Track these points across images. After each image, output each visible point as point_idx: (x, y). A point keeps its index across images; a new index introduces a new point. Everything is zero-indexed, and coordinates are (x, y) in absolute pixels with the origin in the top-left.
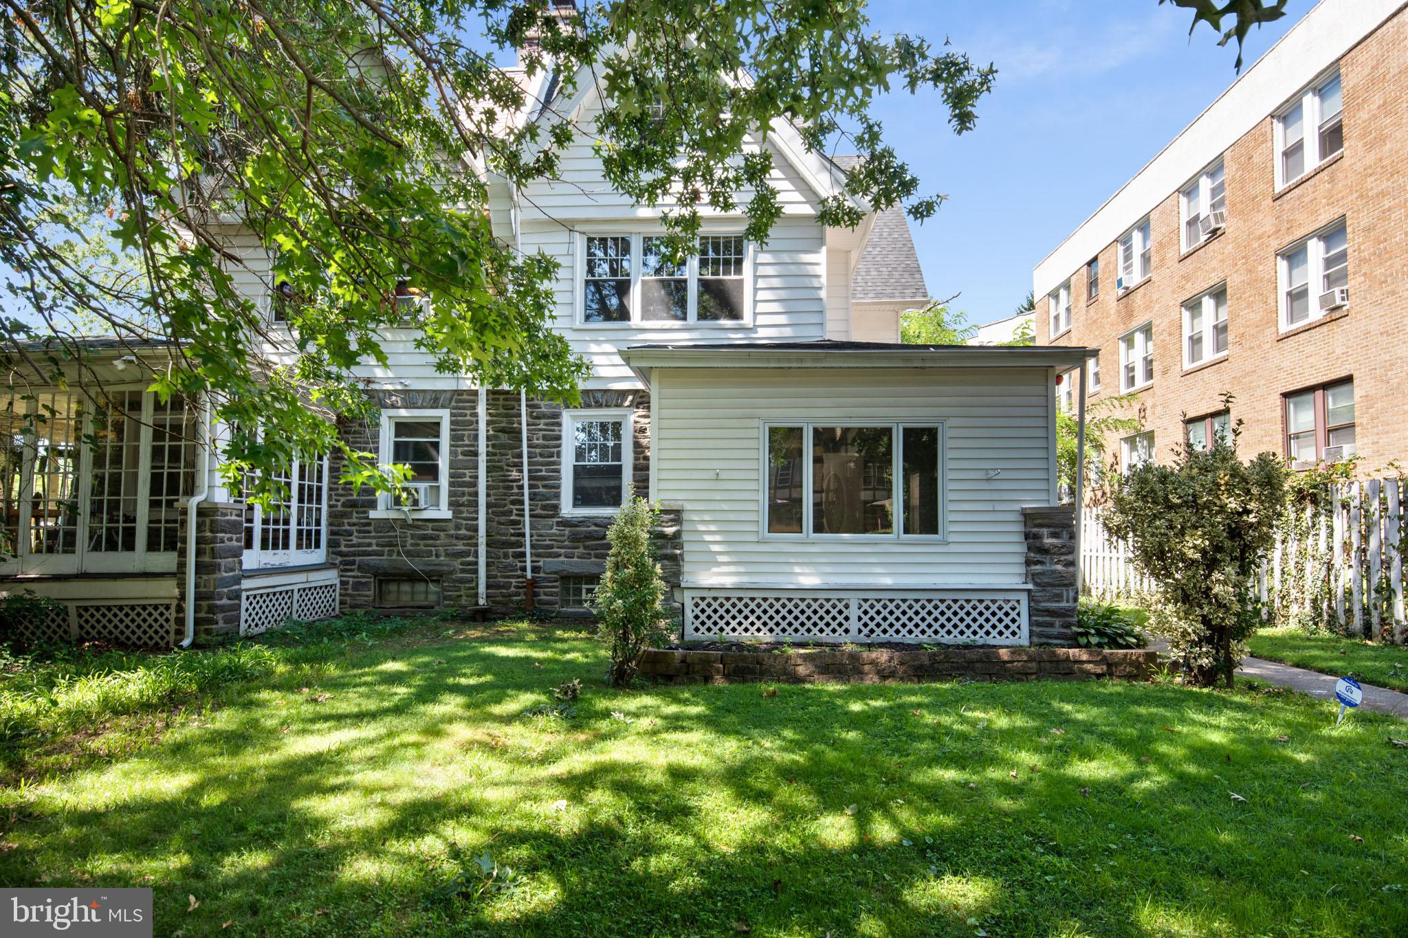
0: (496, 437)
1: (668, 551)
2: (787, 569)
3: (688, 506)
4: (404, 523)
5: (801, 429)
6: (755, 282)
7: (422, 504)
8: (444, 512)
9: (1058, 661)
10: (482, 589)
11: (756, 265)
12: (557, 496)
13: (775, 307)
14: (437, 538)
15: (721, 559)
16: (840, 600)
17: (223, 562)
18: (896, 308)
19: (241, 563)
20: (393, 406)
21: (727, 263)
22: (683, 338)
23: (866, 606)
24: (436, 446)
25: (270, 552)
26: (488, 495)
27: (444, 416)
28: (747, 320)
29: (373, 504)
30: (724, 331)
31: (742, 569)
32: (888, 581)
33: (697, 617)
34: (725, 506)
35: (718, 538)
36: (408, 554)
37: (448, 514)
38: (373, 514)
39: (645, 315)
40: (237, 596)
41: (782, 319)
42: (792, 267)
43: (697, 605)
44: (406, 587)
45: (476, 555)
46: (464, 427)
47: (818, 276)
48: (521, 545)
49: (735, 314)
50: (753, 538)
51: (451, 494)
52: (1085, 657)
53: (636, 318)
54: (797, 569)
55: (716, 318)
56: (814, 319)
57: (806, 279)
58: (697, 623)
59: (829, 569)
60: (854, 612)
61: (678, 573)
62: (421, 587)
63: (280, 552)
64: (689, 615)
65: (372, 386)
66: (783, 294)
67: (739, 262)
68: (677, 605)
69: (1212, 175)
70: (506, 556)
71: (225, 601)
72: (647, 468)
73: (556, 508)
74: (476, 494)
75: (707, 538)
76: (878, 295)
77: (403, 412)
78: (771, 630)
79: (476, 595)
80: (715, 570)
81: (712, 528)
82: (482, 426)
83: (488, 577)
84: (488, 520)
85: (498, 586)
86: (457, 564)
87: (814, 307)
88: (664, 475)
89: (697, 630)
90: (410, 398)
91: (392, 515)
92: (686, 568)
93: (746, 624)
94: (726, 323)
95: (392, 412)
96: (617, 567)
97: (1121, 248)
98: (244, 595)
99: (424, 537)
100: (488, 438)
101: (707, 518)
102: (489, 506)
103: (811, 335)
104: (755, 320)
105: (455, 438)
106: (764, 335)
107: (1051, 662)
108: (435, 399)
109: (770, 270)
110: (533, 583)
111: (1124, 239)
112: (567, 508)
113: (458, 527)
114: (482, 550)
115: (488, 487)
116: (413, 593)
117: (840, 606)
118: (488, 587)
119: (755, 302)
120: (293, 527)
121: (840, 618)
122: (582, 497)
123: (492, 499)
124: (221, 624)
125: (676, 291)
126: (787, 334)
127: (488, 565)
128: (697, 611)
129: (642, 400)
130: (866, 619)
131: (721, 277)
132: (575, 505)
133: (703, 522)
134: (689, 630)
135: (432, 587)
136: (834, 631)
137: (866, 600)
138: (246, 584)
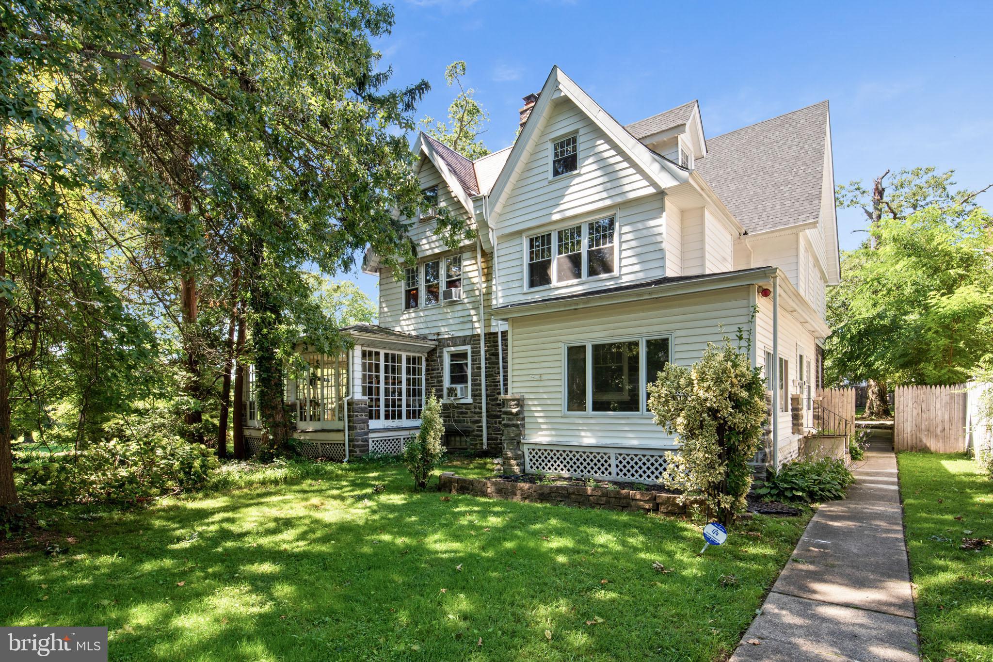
0: (490, 358)
1: (515, 422)
2: (577, 433)
3: (526, 396)
4: (453, 406)
5: (584, 347)
6: (620, 246)
7: (459, 396)
8: (469, 400)
9: (620, 498)
10: (485, 441)
11: (621, 235)
13: (634, 260)
14: (466, 413)
15: (544, 427)
16: (605, 454)
17: (358, 426)
18: (794, 231)
19: (368, 426)
20: (449, 346)
21: (604, 236)
22: (579, 289)
23: (620, 458)
24: (466, 364)
25: (390, 421)
26: (487, 390)
27: (468, 348)
28: (616, 273)
29: (442, 396)
30: (604, 281)
31: (553, 433)
32: (635, 443)
33: (531, 460)
34: (545, 396)
35: (541, 414)
36: (454, 421)
37: (471, 401)
38: (442, 401)
39: (560, 279)
40: (367, 441)
41: (637, 268)
42: (644, 231)
43: (531, 453)
44: (458, 439)
45: (482, 422)
46: (476, 353)
47: (660, 234)
49: (608, 269)
50: (559, 414)
51: (473, 390)
52: (638, 497)
53: (554, 283)
54: (583, 434)
55: (598, 274)
56: (658, 264)
57: (653, 238)
58: (532, 464)
59: (600, 434)
60: (613, 462)
61: (520, 435)
63: (396, 421)
64: (527, 459)
65: (440, 337)
66: (639, 250)
67: (611, 235)
68: (520, 452)
70: (496, 423)
71: (360, 443)
74: (481, 390)
75: (536, 414)
76: (774, 226)
77: (453, 349)
78: (569, 470)
79: (482, 444)
80: (540, 433)
81: (539, 408)
82: (483, 353)
83: (488, 434)
84: (487, 404)
85: (492, 439)
86: (474, 427)
87: (658, 255)
88: (515, 379)
89: (532, 467)
90: (454, 341)
91: (448, 402)
92: (525, 432)
93: (555, 465)
94: (604, 276)
95: (448, 349)
98: (370, 441)
99: (462, 413)
100: (486, 359)
101: (536, 403)
102: (487, 396)
103: (657, 275)
104: (620, 271)
105: (473, 360)
106: (626, 280)
107: (616, 498)
108: (464, 340)
109: (630, 236)
113: (475, 408)
114: (484, 419)
115: (487, 386)
116: (461, 442)
117: (606, 457)
118: (488, 439)
119: (620, 259)
120: (404, 409)
121: (606, 465)
123: (489, 392)
124: (358, 453)
125: (575, 261)
126: (641, 277)
127: (488, 427)
128: (531, 457)
130: (621, 466)
131: (601, 247)
133: (534, 405)
134: (528, 467)
135: (466, 439)
136: (603, 473)
137: (620, 455)
138: (371, 435)
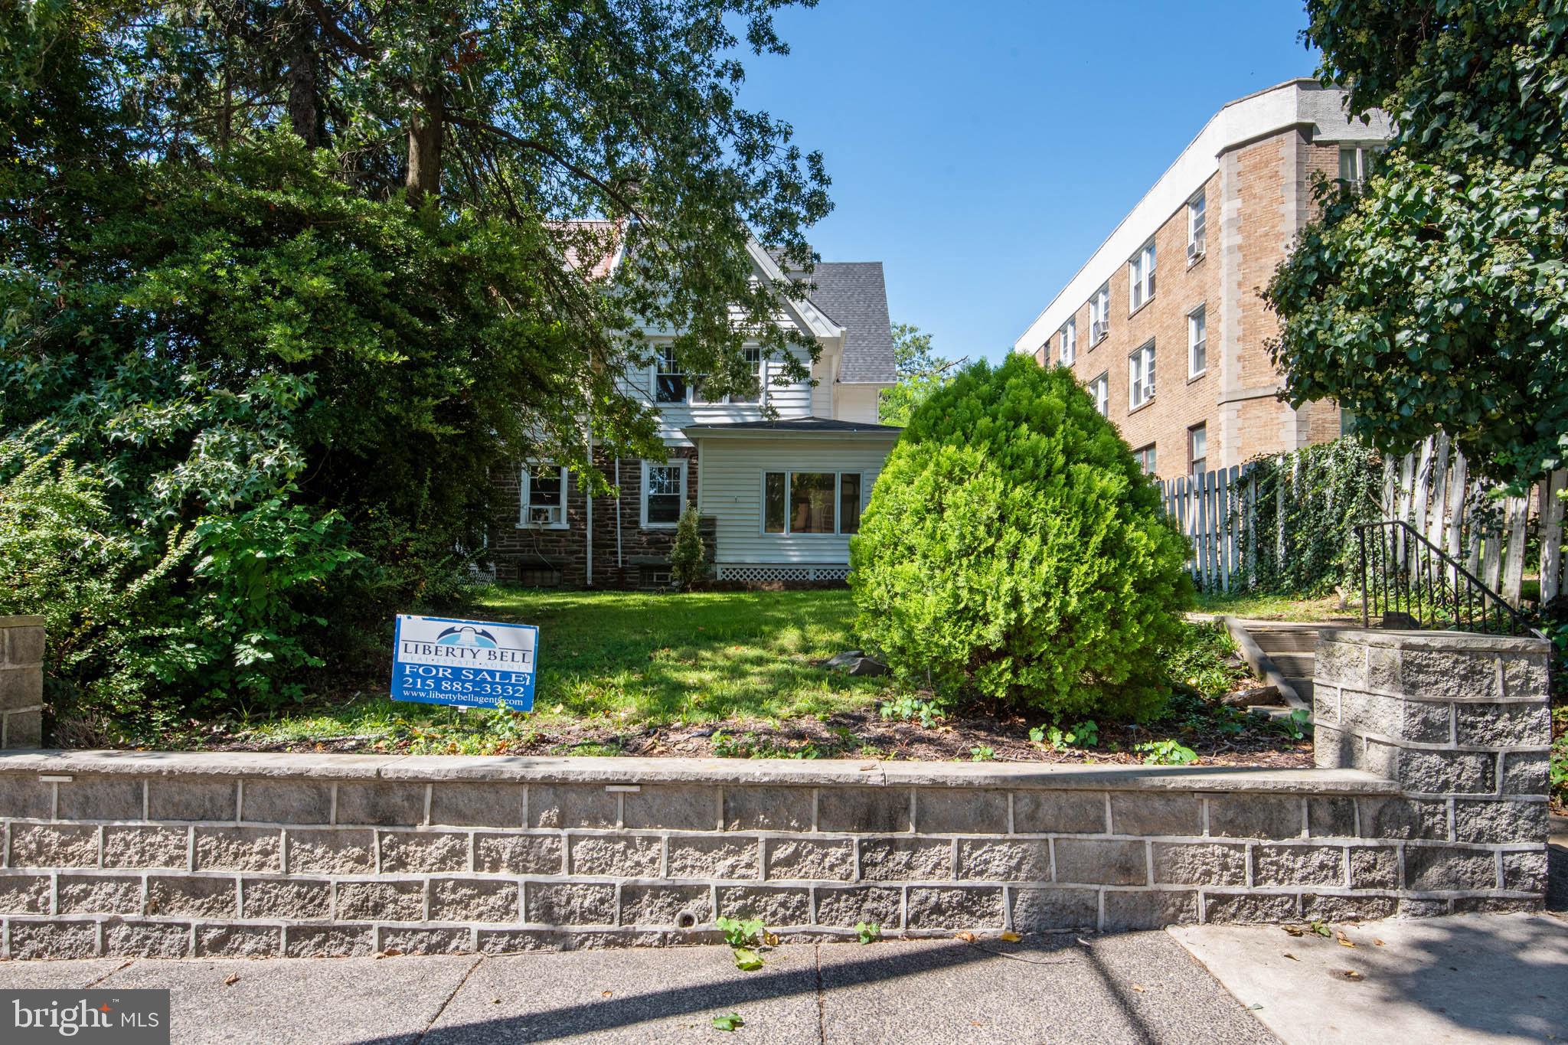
1: (708, 542)
2: (775, 552)
3: (718, 517)
4: (537, 532)
5: (784, 474)
6: (767, 379)
7: (550, 520)
8: (564, 525)
10: (589, 574)
11: (768, 368)
12: (638, 515)
14: (560, 541)
15: (737, 547)
16: (804, 570)
18: (876, 387)
22: (720, 414)
23: (818, 573)
24: (560, 483)
26: (593, 514)
28: (761, 403)
29: (517, 520)
32: (830, 559)
34: (740, 518)
35: (736, 535)
36: (541, 552)
37: (566, 526)
38: (518, 526)
39: (695, 399)
43: (724, 573)
44: (538, 574)
45: (585, 553)
48: (616, 546)
50: (757, 535)
51: (569, 513)
53: (688, 401)
59: (798, 553)
61: (714, 554)
62: (547, 574)
69: (1105, 292)
70: (605, 553)
72: (696, 497)
73: (637, 523)
74: (585, 514)
75: (730, 535)
76: (861, 379)
79: (585, 578)
81: (733, 529)
83: (593, 567)
84: (593, 530)
85: (600, 573)
86: (572, 558)
88: (706, 499)
91: (530, 527)
92: (718, 552)
94: (749, 403)
95: (530, 460)
96: (681, 540)
97: (1062, 336)
99: (551, 541)
101: (730, 523)
102: (594, 521)
105: (571, 477)
110: (623, 570)
111: (1063, 330)
112: (645, 524)
113: (573, 535)
114: (589, 549)
115: (593, 509)
116: (542, 578)
117: (804, 573)
118: (593, 573)
122: (654, 516)
123: (596, 516)
127: (593, 559)
128: (724, 576)
129: (692, 453)
132: (649, 521)
133: (727, 526)
135: (556, 574)
137: (818, 570)
